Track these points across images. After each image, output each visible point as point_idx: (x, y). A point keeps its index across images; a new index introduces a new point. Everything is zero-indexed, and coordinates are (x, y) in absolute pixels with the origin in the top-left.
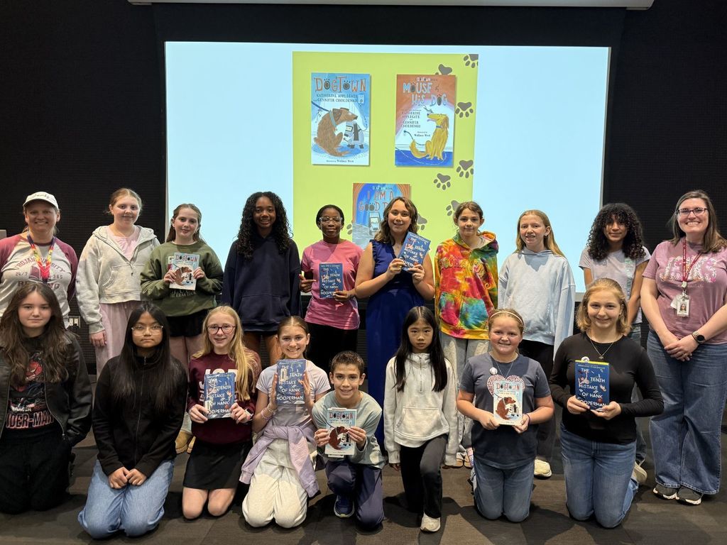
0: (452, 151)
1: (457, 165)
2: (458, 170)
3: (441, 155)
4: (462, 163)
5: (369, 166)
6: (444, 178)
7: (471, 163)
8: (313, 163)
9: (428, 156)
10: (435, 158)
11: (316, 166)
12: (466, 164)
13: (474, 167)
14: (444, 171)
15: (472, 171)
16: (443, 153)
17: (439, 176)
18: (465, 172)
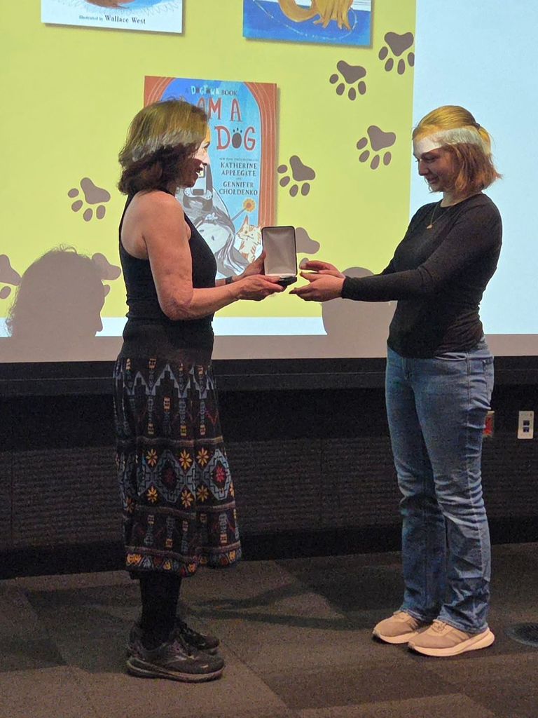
0: (368, 8)
1: (380, 42)
2: (383, 54)
3: (345, 15)
4: (390, 37)
5: (182, 34)
6: (353, 73)
7: (408, 39)
8: (44, 20)
9: (317, 17)
10: (333, 24)
11: (50, 30)
12: (400, 42)
13: (417, 48)
14: (353, 57)
15: (411, 58)
16: (351, 13)
17: (342, 66)
18: (396, 60)
